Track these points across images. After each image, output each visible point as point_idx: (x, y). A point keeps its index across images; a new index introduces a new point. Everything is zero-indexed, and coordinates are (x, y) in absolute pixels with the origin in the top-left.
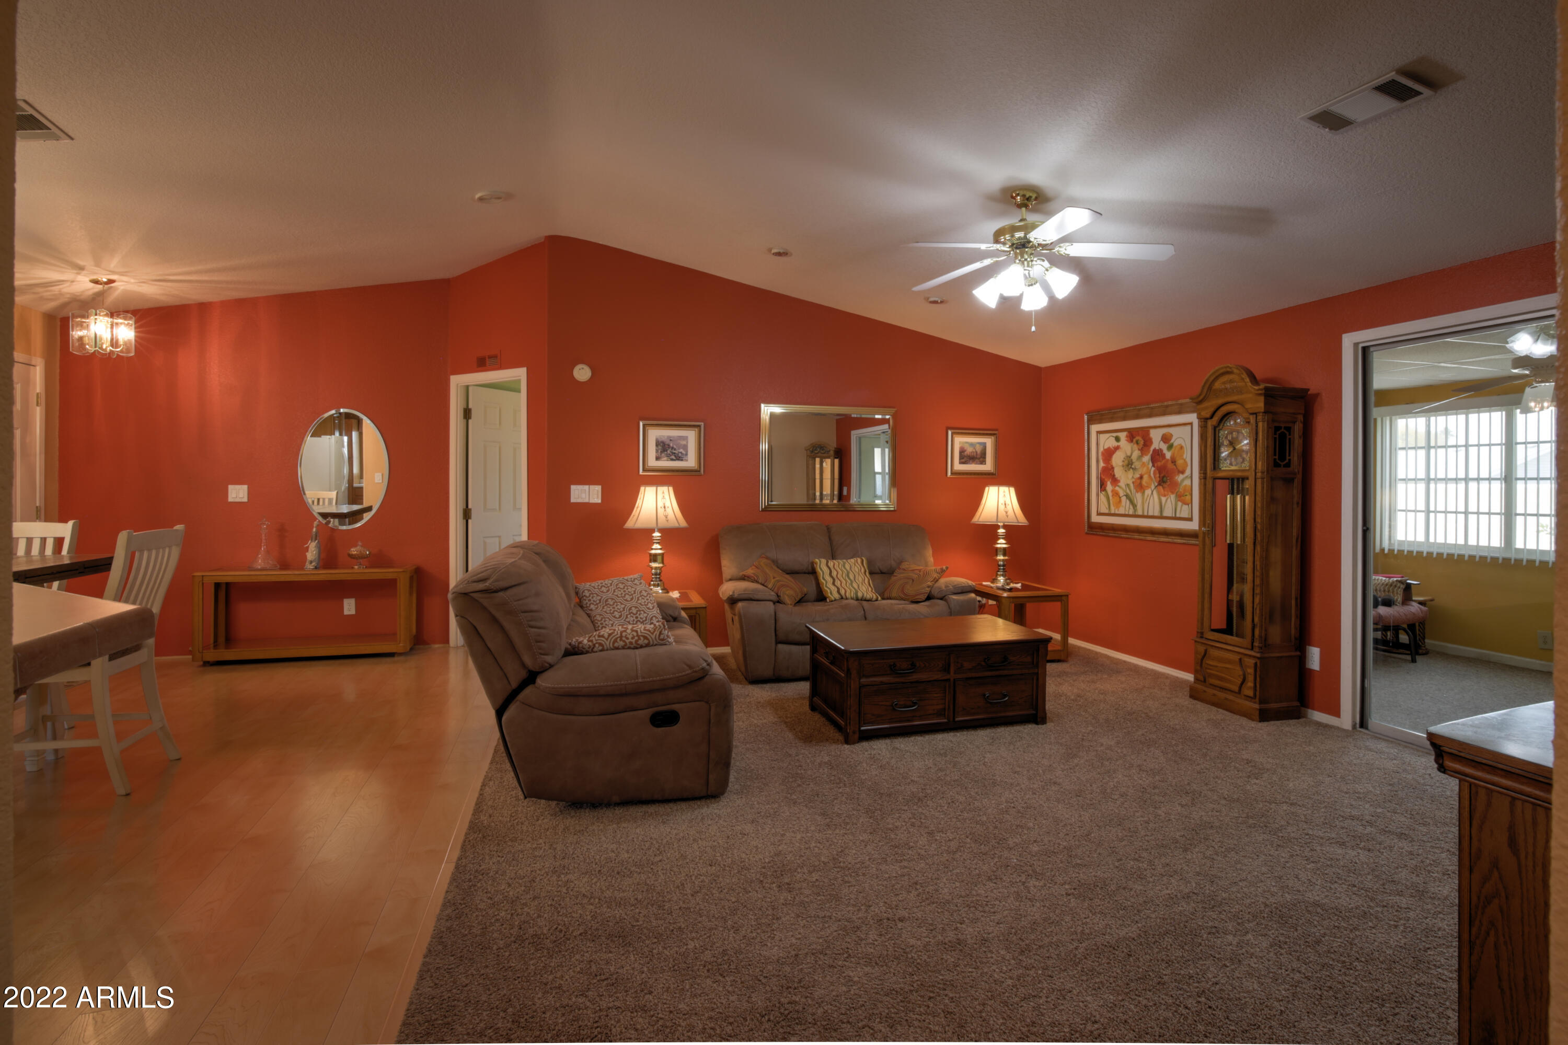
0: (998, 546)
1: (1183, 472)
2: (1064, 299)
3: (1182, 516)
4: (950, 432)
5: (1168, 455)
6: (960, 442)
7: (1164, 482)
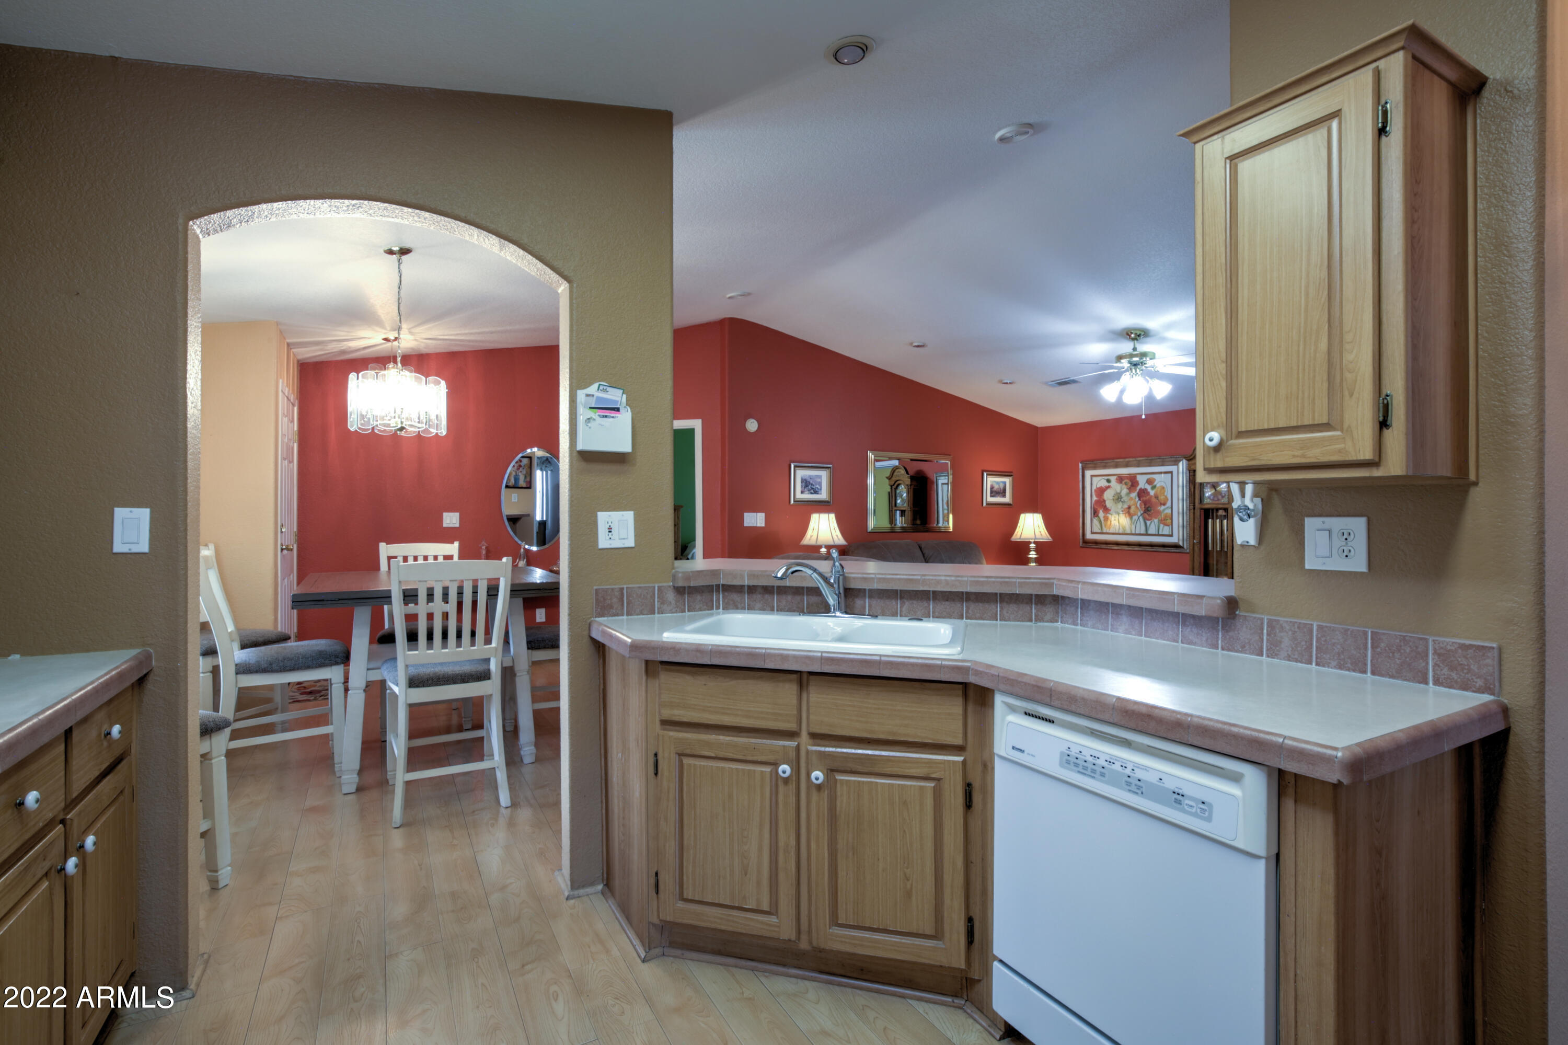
0: (1030, 556)
1: (1164, 504)
2: (1162, 400)
3: (1164, 533)
4: (985, 474)
5: (1152, 493)
6: (991, 481)
7: (1148, 511)
